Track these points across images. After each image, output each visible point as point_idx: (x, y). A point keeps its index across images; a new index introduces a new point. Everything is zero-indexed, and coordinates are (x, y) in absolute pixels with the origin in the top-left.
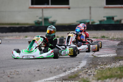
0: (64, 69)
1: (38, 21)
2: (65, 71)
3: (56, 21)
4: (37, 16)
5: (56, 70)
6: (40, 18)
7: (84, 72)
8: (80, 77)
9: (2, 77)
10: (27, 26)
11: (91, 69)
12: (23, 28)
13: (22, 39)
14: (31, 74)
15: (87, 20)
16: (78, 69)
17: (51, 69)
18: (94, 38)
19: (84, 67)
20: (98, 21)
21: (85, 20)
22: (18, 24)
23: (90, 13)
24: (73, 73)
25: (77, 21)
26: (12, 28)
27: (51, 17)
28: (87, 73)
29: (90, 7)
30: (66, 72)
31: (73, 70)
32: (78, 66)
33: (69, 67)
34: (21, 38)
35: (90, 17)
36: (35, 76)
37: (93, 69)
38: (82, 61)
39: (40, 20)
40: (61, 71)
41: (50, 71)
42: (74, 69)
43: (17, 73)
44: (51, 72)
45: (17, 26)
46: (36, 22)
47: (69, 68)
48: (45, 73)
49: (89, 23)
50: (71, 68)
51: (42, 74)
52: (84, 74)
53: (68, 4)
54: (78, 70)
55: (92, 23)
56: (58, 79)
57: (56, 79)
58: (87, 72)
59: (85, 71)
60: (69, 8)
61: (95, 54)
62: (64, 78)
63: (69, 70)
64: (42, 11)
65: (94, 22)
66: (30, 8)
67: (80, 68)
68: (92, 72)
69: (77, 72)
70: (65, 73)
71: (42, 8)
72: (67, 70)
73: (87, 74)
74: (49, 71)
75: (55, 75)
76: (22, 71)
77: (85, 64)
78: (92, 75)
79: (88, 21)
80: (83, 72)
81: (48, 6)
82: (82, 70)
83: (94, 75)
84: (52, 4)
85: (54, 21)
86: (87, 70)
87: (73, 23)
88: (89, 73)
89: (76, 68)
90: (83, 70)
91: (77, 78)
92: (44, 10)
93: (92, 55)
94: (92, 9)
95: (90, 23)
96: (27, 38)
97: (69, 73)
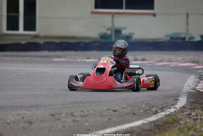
0: (154, 109)
1: (106, 34)
2: (156, 113)
3: (133, 34)
4: (104, 27)
5: (142, 111)
6: (108, 29)
7: (186, 115)
8: (181, 122)
9: (59, 120)
10: (87, 41)
11: (196, 110)
12: (82, 44)
13: (81, 61)
14: (104, 116)
15: (181, 34)
16: (175, 109)
17: (133, 109)
18: (193, 62)
19: (183, 108)
20: (199, 35)
21: (178, 34)
22: (73, 38)
23: (187, 24)
24: (168, 117)
25: (166, 36)
26: (64, 44)
27: (125, 28)
28: (190, 116)
29: (187, 14)
30: (159, 114)
31: (168, 112)
32: (174, 105)
33: (160, 107)
34: (79, 60)
35: (187, 30)
36: (110, 119)
37: (199, 111)
38: (179, 98)
39: (109, 32)
40: (149, 112)
41: (132, 112)
42: (168, 110)
43: (82, 113)
44: (134, 113)
45: (73, 41)
46: (102, 35)
47: (162, 108)
48: (125, 114)
49: (184, 38)
50: (165, 109)
51: (121, 116)
52: (186, 118)
53: (152, 8)
54: (175, 112)
55: (189, 39)
56: (146, 124)
57: (143, 124)
58: (190, 114)
59: (187, 113)
60: (154, 15)
61: (197, 87)
62: (157, 123)
63: (162, 112)
64: (113, 18)
65: (192, 38)
66: (93, 13)
67: (179, 109)
68: (197, 115)
69: (175, 115)
70: (157, 116)
71: (113, 14)
72: (159, 111)
73: (190, 118)
74: (130, 112)
75: (141, 119)
76: (88, 111)
77: (185, 103)
78: (199, 120)
79: (182, 36)
80: (184, 114)
81: (121, 11)
82: (182, 112)
83: (201, 119)
84: (127, 8)
85: (130, 34)
86: (189, 111)
87: (158, 39)
88: (194, 116)
89: (172, 108)
90: (184, 112)
91: (175, 124)
92: (115, 16)
93: (194, 89)
94: (189, 17)
95: (187, 39)
96: (88, 60)
97: (162, 116)
